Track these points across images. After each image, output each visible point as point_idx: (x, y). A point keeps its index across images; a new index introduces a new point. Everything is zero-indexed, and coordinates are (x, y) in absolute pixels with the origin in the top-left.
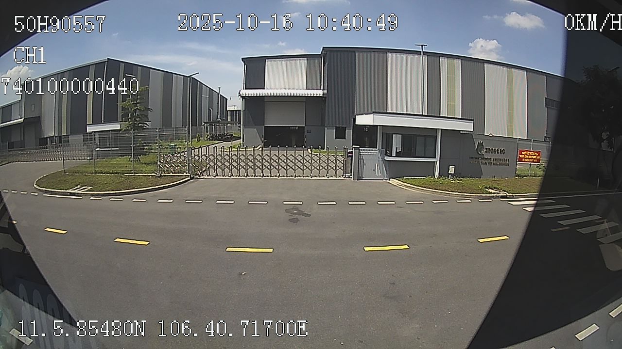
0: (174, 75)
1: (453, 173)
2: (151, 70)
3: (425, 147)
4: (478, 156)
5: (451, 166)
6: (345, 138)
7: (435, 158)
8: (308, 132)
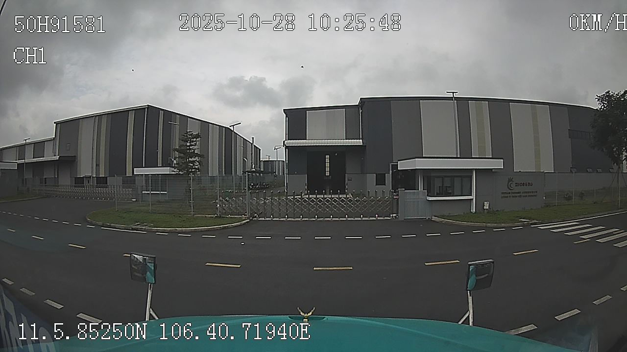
0: (210, 125)
1: (488, 208)
2: (189, 119)
3: (462, 186)
4: (510, 191)
5: (485, 203)
6: (385, 185)
7: (471, 195)
8: (349, 180)
